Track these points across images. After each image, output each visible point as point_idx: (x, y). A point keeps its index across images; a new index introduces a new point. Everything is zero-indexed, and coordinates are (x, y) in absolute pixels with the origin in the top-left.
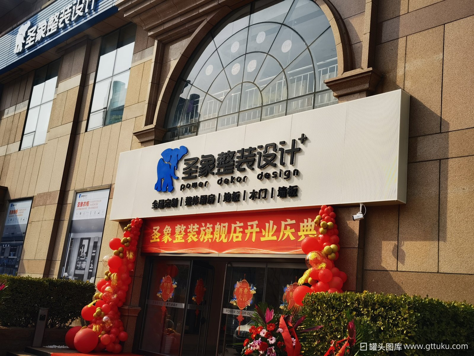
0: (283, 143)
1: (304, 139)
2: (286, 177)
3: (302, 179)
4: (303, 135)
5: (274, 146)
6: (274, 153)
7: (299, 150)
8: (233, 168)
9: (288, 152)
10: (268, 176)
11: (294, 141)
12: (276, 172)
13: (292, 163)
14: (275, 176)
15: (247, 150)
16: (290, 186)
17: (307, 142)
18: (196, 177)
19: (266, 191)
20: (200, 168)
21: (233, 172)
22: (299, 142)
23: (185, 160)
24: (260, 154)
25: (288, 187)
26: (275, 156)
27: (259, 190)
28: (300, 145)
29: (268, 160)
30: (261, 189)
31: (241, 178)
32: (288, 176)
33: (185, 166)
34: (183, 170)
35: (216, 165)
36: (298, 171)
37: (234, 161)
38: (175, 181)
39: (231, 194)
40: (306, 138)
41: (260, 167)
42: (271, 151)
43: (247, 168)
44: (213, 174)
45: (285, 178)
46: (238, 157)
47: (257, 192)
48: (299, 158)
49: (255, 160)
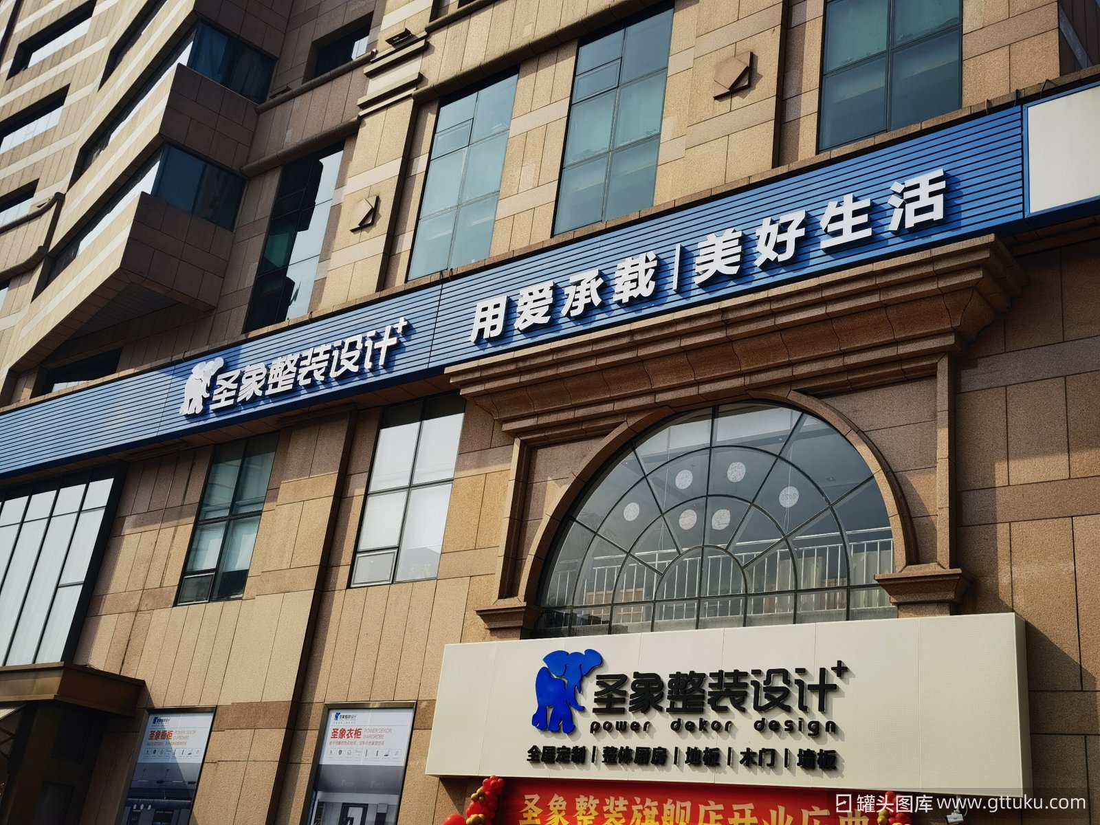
0: (801, 671)
1: (841, 670)
2: (811, 732)
3: (843, 740)
4: (839, 662)
5: (784, 673)
6: (785, 686)
7: (834, 688)
8: (703, 704)
9: (812, 688)
10: (775, 727)
11: (823, 672)
12: (791, 722)
13: (822, 708)
14: (790, 727)
15: (728, 675)
16: (821, 750)
17: (846, 675)
18: (622, 711)
19: (773, 753)
20: (632, 696)
21: (701, 711)
22: (833, 674)
23: (598, 677)
24: (755, 684)
25: (818, 751)
26: (786, 693)
27: (760, 751)
28: (834, 679)
29: (774, 697)
30: (763, 749)
31: (719, 724)
32: (815, 730)
33: (599, 689)
34: (595, 695)
35: (666, 694)
36: (834, 724)
37: (704, 691)
38: (576, 714)
39: (700, 751)
40: (846, 669)
41: (758, 708)
42: (779, 682)
43: (730, 706)
44: (660, 709)
45: (809, 735)
46: (711, 685)
47: (755, 753)
48: (834, 701)
49: (746, 694)
